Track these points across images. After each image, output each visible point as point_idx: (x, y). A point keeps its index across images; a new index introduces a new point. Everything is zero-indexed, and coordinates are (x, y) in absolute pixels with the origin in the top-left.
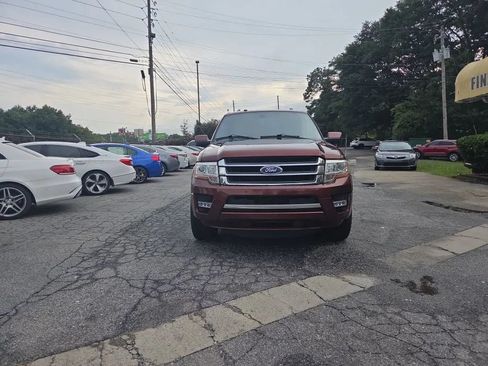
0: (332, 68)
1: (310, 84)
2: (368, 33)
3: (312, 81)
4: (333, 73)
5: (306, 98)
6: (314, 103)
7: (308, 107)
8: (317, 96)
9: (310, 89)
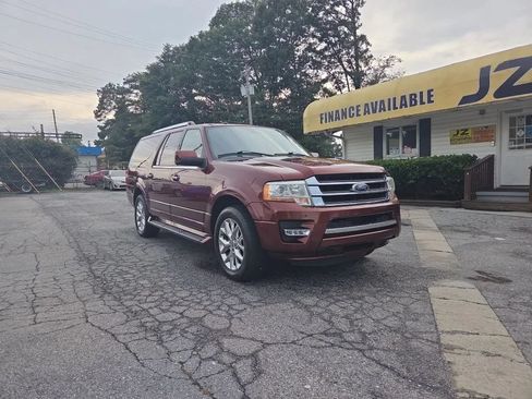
0: (127, 86)
1: (101, 101)
2: (169, 56)
3: (103, 98)
4: (129, 91)
5: (97, 116)
6: (108, 123)
7: (100, 127)
8: (111, 116)
9: (102, 107)
